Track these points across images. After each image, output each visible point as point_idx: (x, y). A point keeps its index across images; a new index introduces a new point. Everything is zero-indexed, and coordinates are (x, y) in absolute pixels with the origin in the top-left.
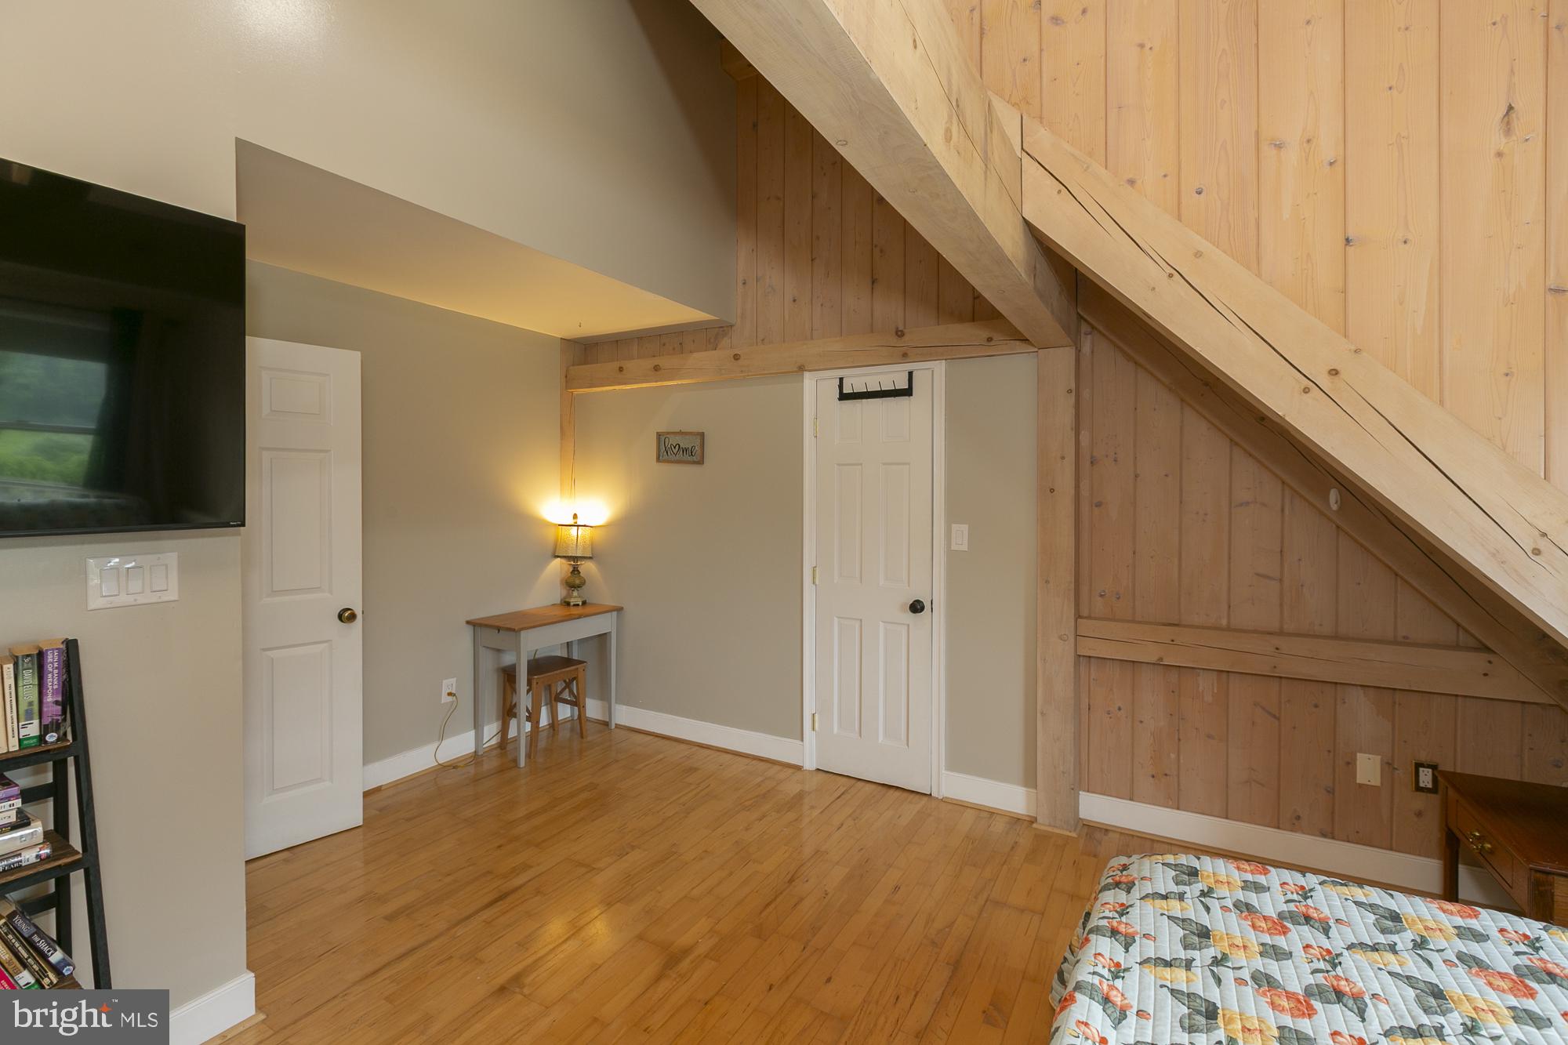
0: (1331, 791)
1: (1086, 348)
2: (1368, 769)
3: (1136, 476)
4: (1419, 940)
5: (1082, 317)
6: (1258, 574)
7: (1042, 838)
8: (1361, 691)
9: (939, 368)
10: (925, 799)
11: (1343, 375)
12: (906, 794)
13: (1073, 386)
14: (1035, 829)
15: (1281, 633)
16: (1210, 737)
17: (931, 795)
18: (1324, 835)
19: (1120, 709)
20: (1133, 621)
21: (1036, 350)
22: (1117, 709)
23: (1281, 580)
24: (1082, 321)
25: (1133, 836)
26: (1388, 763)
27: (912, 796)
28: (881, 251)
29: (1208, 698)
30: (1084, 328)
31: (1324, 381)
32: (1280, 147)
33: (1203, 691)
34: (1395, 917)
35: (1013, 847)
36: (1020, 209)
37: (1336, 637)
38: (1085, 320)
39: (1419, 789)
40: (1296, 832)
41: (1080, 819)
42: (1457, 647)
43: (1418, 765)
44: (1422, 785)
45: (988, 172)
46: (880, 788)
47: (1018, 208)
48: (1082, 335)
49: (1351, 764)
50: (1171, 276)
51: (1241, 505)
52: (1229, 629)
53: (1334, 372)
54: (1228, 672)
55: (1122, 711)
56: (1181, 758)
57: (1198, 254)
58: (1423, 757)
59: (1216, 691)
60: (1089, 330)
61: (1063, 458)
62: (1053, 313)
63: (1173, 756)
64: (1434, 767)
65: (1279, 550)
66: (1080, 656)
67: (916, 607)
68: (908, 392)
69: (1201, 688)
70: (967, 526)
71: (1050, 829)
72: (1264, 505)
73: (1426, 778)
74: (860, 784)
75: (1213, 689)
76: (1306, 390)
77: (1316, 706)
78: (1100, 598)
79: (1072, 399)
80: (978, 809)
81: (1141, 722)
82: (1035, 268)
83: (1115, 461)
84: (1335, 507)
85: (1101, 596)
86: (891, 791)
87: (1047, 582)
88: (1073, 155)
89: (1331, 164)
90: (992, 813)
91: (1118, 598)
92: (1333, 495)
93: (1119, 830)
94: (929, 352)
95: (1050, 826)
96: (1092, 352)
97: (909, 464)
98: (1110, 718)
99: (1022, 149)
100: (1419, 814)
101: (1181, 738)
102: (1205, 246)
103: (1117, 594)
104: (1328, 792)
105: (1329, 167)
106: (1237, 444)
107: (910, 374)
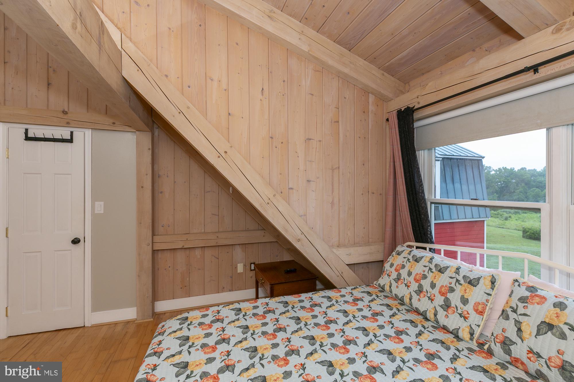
0: (232, 277)
1: (156, 133)
2: (240, 268)
3: (175, 182)
4: (292, 307)
5: (154, 122)
6: (212, 214)
7: (139, 325)
8: (238, 246)
9: (88, 133)
10: (81, 329)
11: (228, 153)
12: (69, 331)
13: (151, 147)
14: (136, 323)
15: (219, 232)
16: (199, 269)
17: (84, 326)
18: (230, 291)
19: (169, 267)
20: (174, 234)
21: (135, 131)
22: (168, 267)
23: (218, 215)
24: (154, 123)
25: (174, 312)
26: (245, 265)
27: (73, 330)
28: (54, 71)
29: (199, 257)
30: (155, 126)
31: (223, 154)
32: (212, 80)
33: (197, 254)
34: (287, 303)
35: (125, 335)
36: (121, 72)
37: (232, 231)
38: (155, 122)
39: (251, 270)
40: (223, 292)
41: (155, 312)
42: (259, 230)
43: (251, 264)
44: (252, 269)
45: (101, 51)
46: (53, 333)
47: (120, 71)
48: (155, 129)
49: (236, 268)
50: (180, 113)
51: (207, 192)
52: (204, 233)
53: (226, 152)
54: (204, 247)
55: (170, 268)
56: (190, 279)
57: (188, 108)
58: (252, 262)
59: (201, 254)
60: (157, 127)
61: (147, 175)
62: (140, 117)
63: (188, 279)
64: (254, 263)
65: (218, 206)
66: (154, 250)
67: (76, 241)
68: (71, 141)
69: (196, 254)
70: (103, 203)
71: (142, 321)
72: (214, 192)
73: (253, 267)
74: (41, 335)
75: (200, 253)
76: (219, 157)
77: (228, 253)
78: (162, 228)
79: (150, 152)
80: (109, 324)
81: (177, 270)
82: (130, 98)
83: (167, 176)
84: (231, 192)
85: (163, 226)
86: (61, 332)
87: (141, 223)
88: (143, 58)
89: (225, 90)
90: (116, 324)
91: (169, 227)
92: (231, 188)
93: (169, 311)
94: (83, 124)
95: (142, 320)
96: (159, 136)
97: (71, 174)
98: (166, 271)
99: (122, 48)
100: (251, 277)
101: (190, 272)
102: (190, 105)
103: (169, 225)
104: (231, 277)
105: (225, 91)
106: (206, 172)
107: (72, 133)
